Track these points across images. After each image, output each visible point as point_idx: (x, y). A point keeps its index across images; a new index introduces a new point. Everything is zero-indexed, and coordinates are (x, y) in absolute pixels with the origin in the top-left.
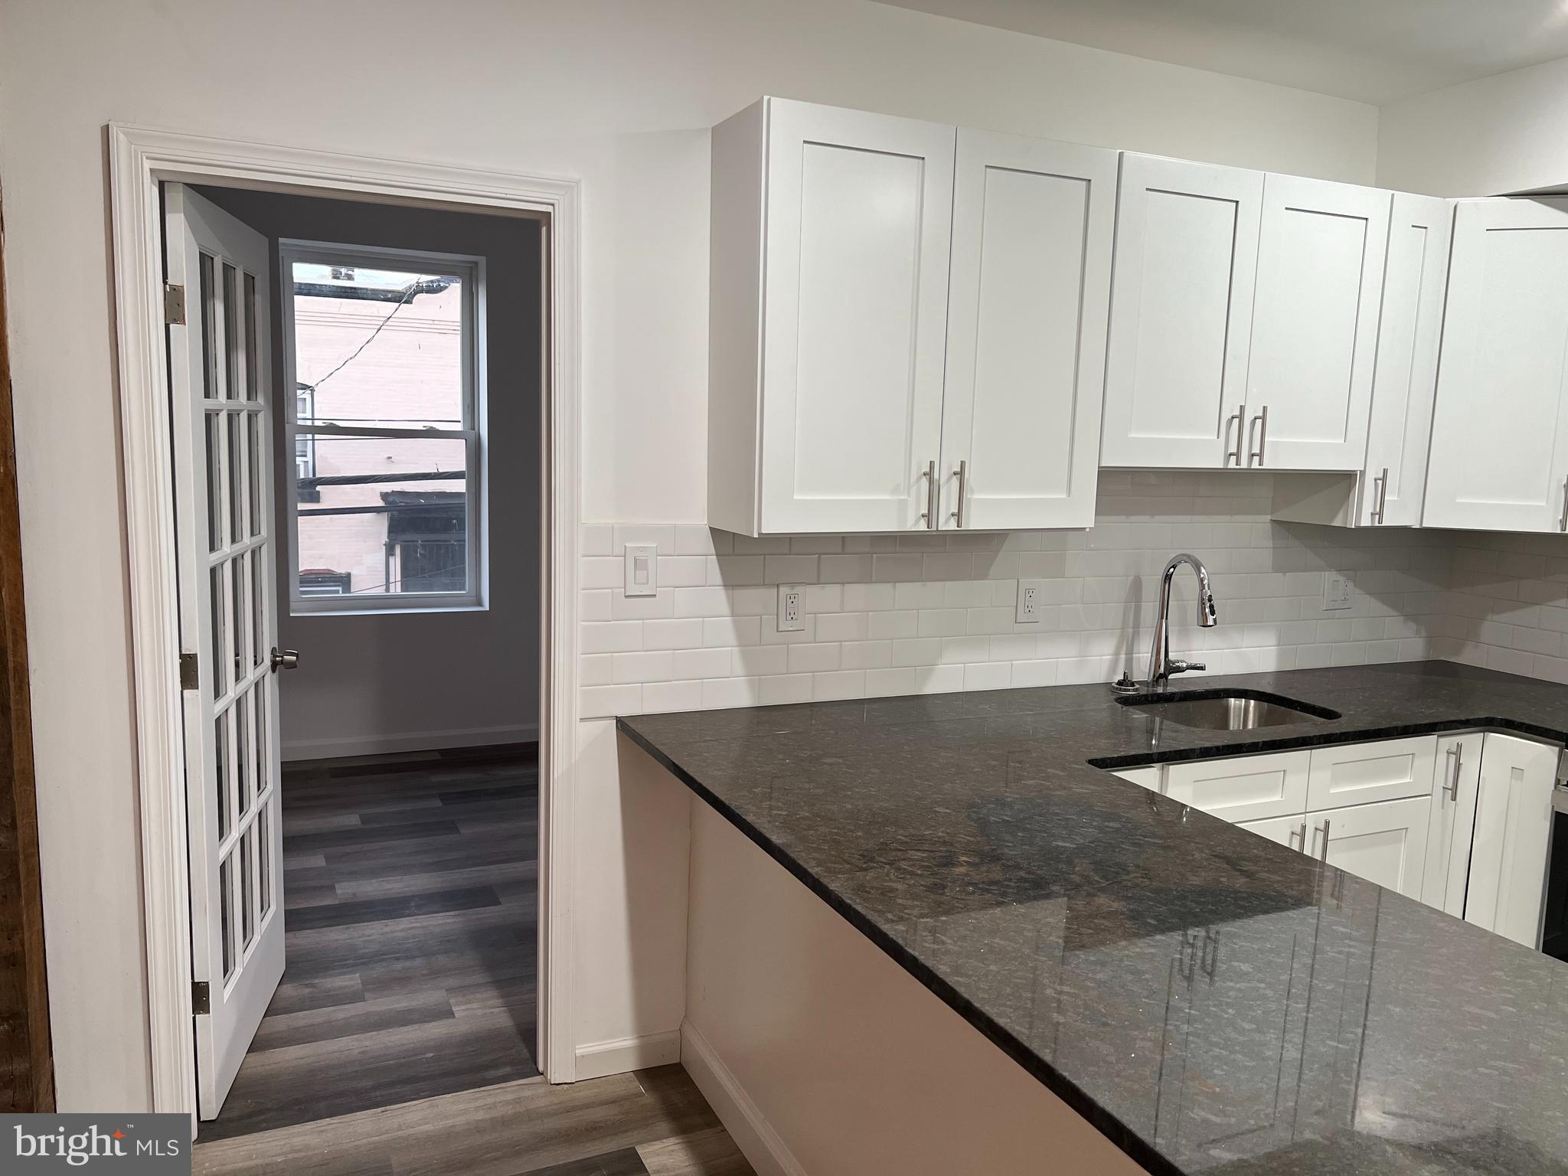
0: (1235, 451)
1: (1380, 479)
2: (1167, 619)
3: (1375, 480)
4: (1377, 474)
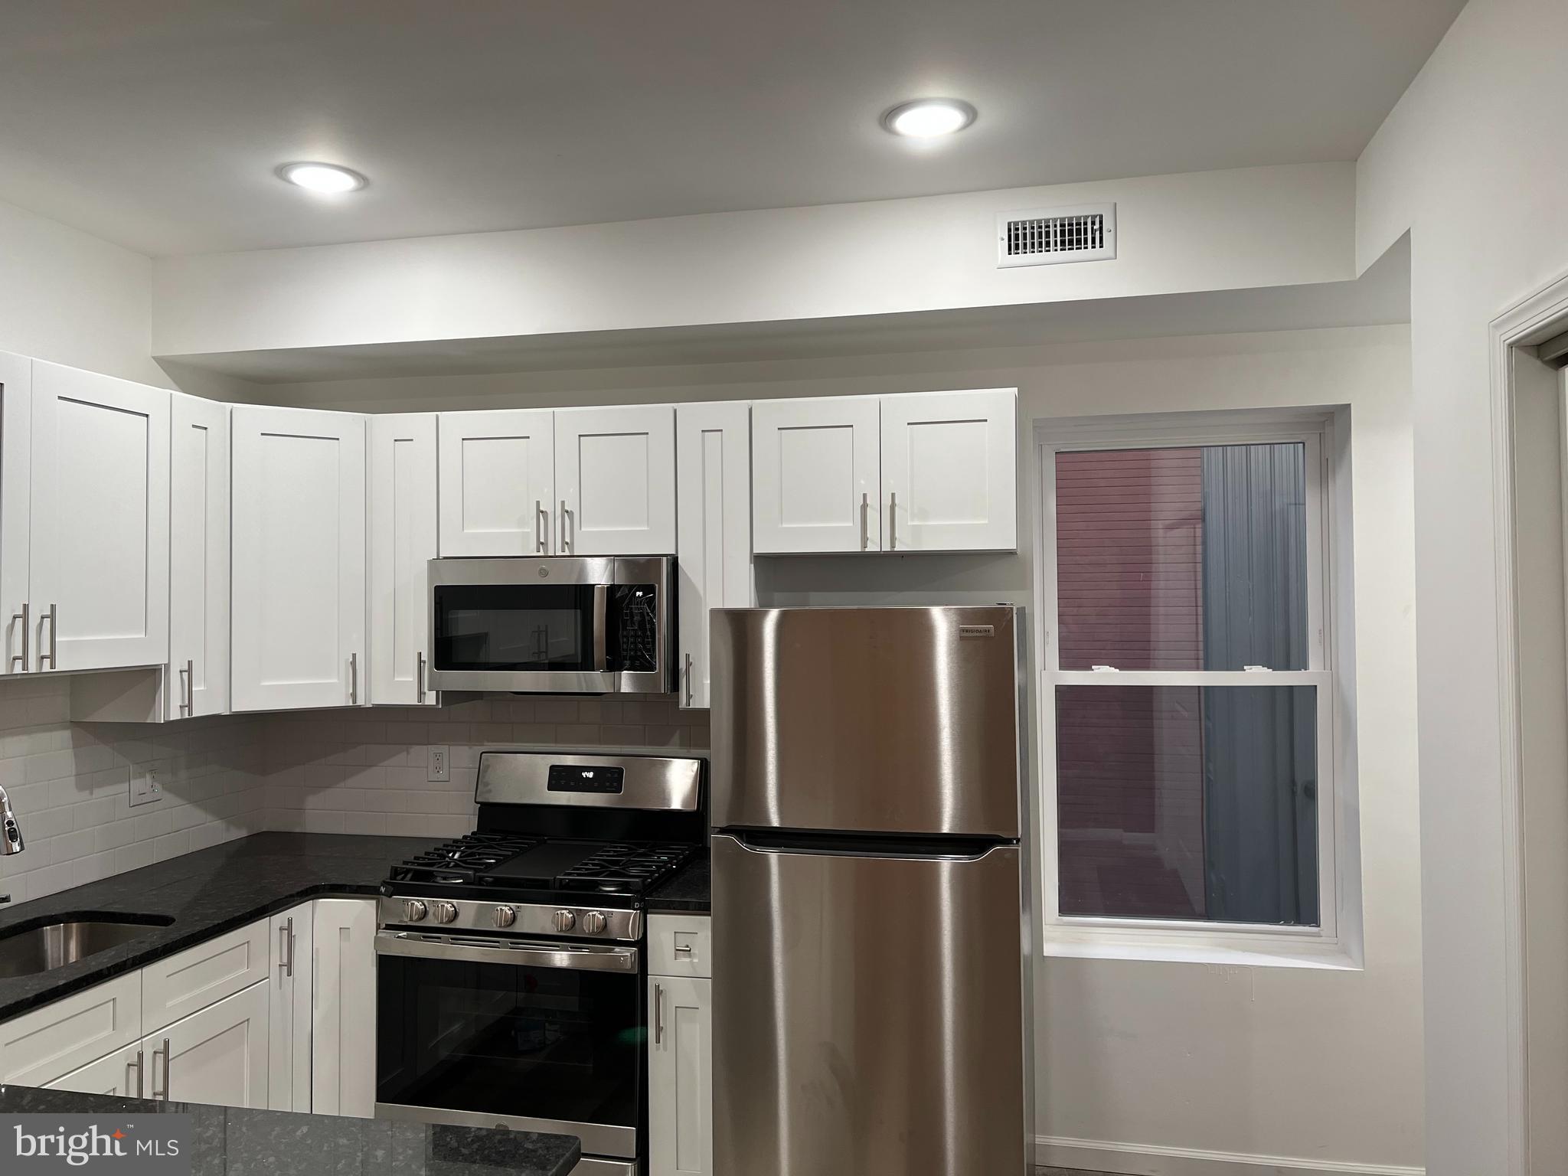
0: (21, 654)
1: (185, 671)
3: (181, 672)
4: (182, 666)
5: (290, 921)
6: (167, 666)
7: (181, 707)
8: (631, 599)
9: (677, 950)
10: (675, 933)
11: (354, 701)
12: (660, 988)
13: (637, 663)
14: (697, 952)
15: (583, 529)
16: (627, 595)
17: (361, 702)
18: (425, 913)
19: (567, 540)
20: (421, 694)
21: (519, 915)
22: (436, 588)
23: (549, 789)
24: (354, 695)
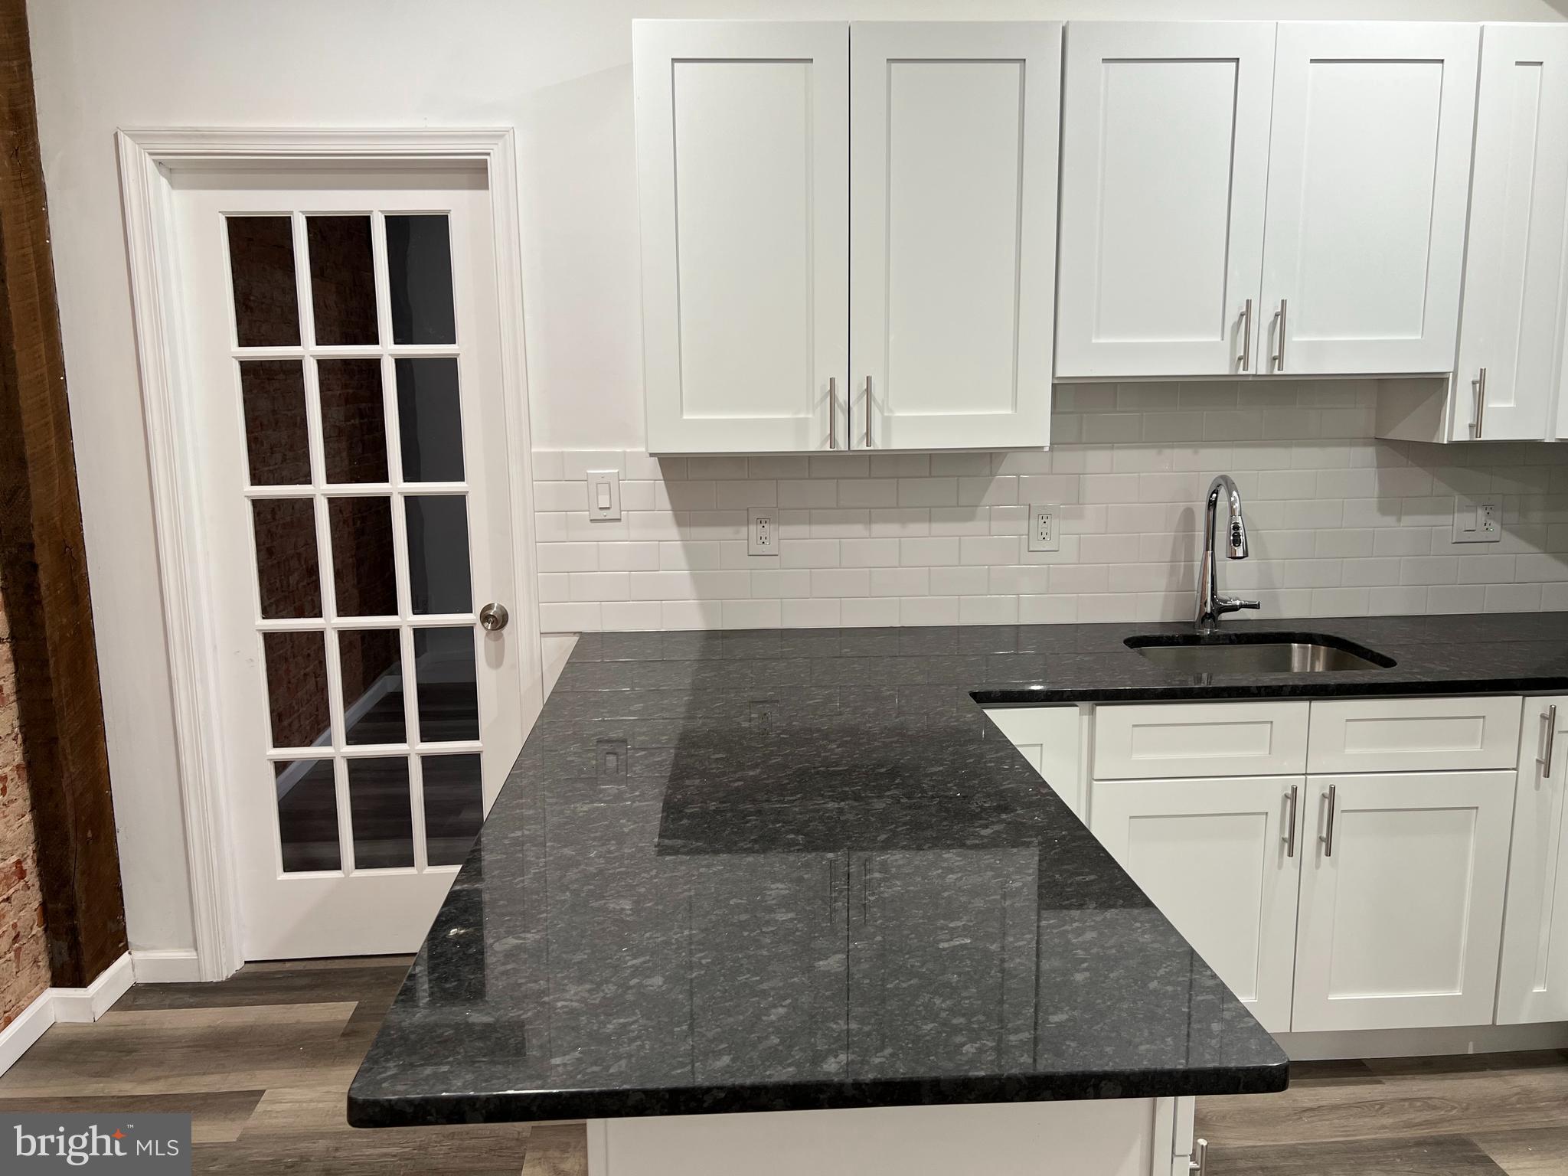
0: (1243, 354)
1: (1476, 382)
2: (1213, 549)
5: (1554, 708)
6: (1454, 375)
7: (1467, 426)
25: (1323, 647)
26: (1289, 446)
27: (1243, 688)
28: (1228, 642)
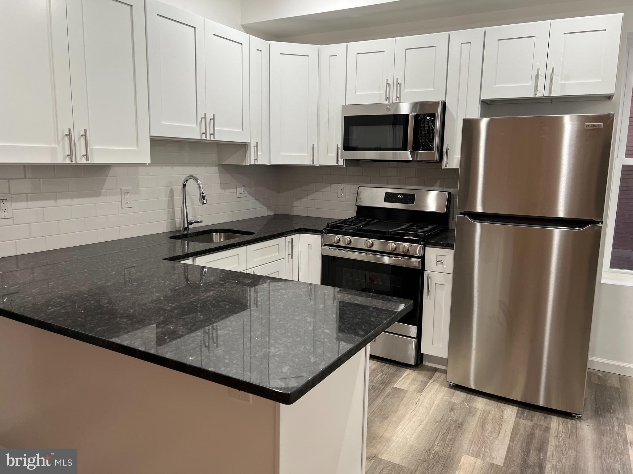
0: (204, 132)
2: (185, 203)
3: (254, 146)
4: (254, 144)
5: (292, 239)
6: (250, 143)
7: (254, 160)
8: (424, 120)
9: (438, 261)
10: (437, 255)
11: (313, 163)
12: (430, 276)
13: (425, 148)
14: (446, 263)
15: (405, 91)
16: (423, 118)
17: (315, 163)
18: (339, 241)
19: (398, 96)
20: (338, 161)
21: (374, 244)
22: (345, 117)
23: (385, 201)
24: (313, 161)
25: (222, 233)
26: (197, 166)
27: (232, 244)
28: (195, 235)
